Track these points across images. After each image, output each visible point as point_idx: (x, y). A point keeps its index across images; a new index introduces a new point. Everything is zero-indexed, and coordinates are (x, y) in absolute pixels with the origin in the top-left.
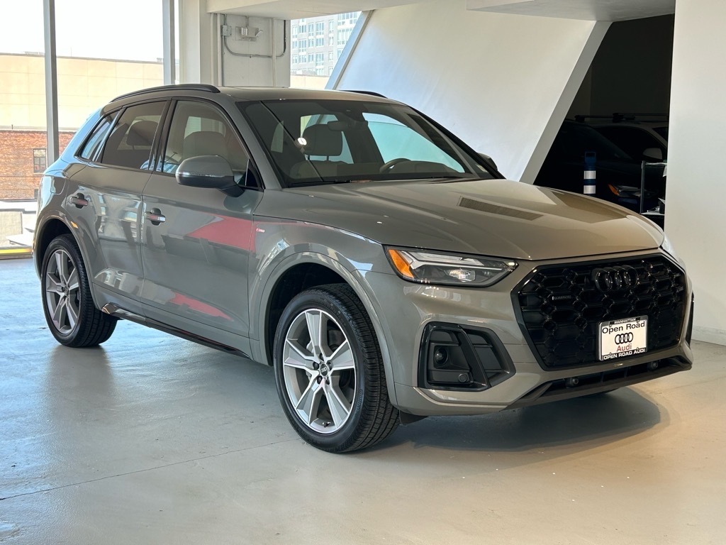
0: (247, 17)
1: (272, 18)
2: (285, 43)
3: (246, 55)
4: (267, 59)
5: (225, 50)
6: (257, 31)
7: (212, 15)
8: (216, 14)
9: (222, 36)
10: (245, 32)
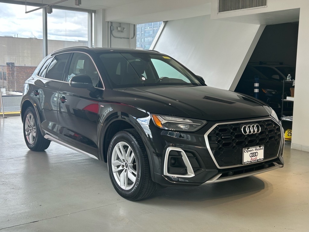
0: (120, 23)
1: (130, 24)
2: (134, 33)
3: (119, 38)
4: (127, 39)
5: (112, 36)
6: (124, 29)
7: (107, 22)
8: (108, 22)
9: (110, 30)
10: (119, 29)
